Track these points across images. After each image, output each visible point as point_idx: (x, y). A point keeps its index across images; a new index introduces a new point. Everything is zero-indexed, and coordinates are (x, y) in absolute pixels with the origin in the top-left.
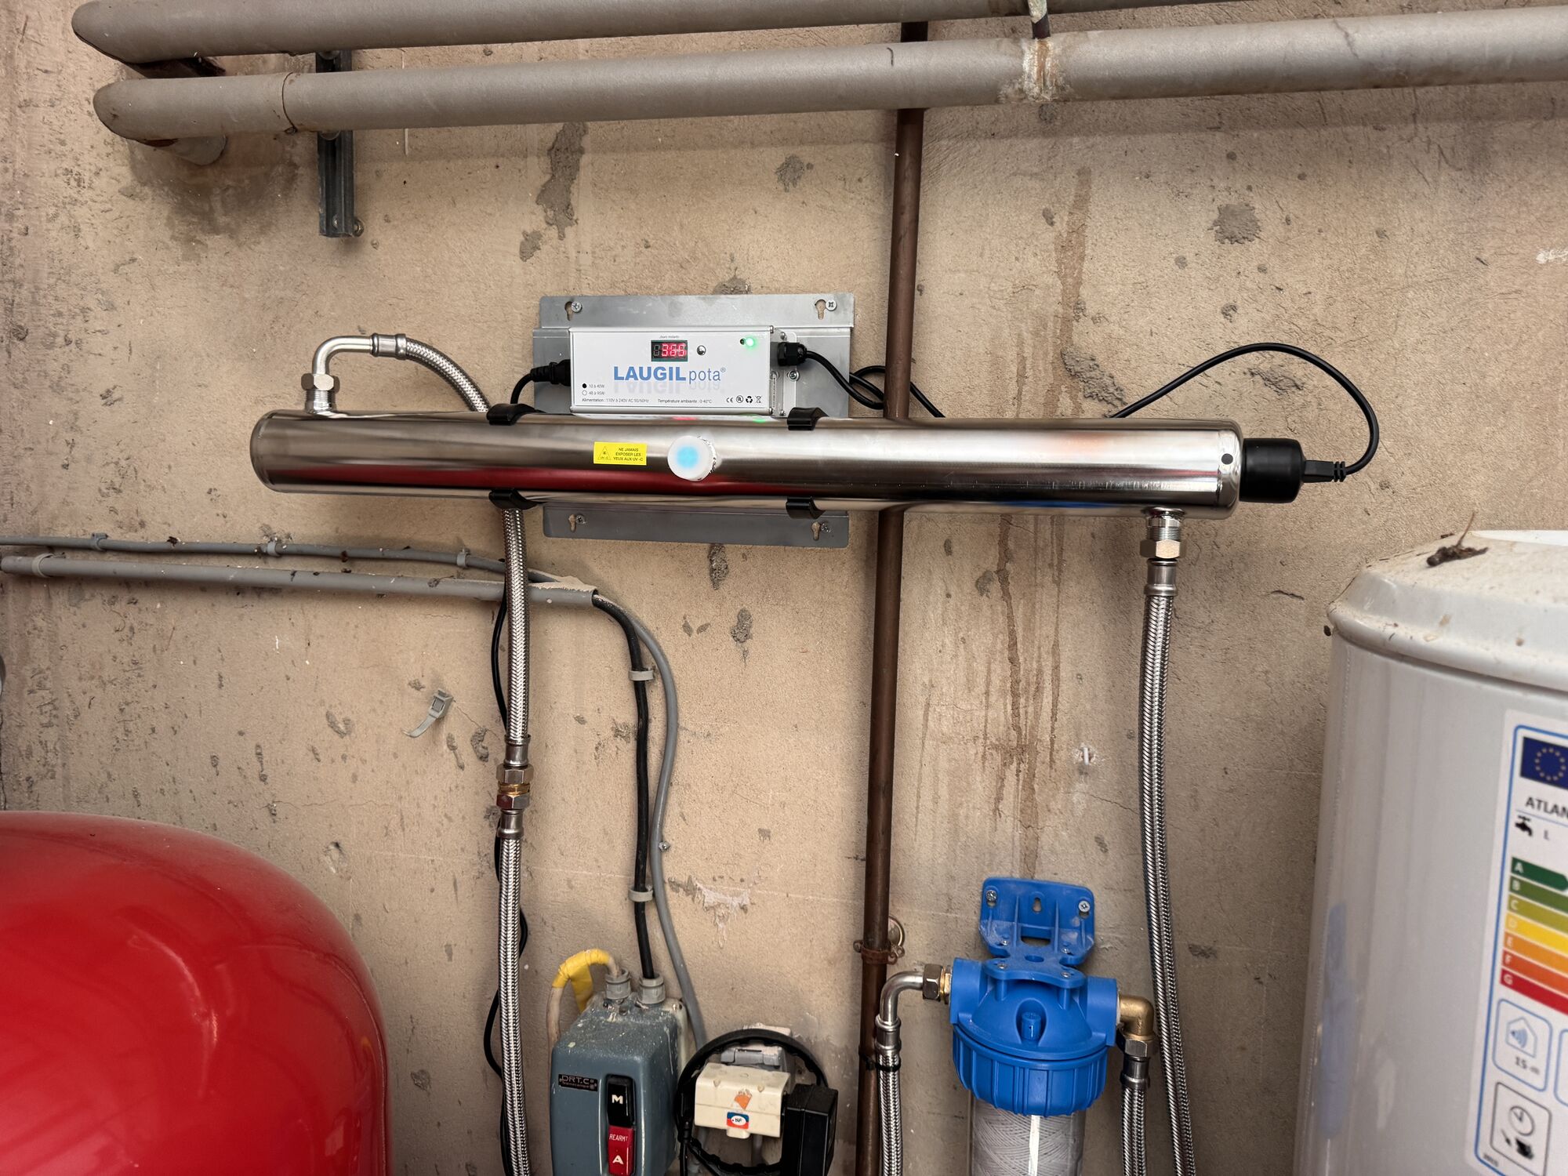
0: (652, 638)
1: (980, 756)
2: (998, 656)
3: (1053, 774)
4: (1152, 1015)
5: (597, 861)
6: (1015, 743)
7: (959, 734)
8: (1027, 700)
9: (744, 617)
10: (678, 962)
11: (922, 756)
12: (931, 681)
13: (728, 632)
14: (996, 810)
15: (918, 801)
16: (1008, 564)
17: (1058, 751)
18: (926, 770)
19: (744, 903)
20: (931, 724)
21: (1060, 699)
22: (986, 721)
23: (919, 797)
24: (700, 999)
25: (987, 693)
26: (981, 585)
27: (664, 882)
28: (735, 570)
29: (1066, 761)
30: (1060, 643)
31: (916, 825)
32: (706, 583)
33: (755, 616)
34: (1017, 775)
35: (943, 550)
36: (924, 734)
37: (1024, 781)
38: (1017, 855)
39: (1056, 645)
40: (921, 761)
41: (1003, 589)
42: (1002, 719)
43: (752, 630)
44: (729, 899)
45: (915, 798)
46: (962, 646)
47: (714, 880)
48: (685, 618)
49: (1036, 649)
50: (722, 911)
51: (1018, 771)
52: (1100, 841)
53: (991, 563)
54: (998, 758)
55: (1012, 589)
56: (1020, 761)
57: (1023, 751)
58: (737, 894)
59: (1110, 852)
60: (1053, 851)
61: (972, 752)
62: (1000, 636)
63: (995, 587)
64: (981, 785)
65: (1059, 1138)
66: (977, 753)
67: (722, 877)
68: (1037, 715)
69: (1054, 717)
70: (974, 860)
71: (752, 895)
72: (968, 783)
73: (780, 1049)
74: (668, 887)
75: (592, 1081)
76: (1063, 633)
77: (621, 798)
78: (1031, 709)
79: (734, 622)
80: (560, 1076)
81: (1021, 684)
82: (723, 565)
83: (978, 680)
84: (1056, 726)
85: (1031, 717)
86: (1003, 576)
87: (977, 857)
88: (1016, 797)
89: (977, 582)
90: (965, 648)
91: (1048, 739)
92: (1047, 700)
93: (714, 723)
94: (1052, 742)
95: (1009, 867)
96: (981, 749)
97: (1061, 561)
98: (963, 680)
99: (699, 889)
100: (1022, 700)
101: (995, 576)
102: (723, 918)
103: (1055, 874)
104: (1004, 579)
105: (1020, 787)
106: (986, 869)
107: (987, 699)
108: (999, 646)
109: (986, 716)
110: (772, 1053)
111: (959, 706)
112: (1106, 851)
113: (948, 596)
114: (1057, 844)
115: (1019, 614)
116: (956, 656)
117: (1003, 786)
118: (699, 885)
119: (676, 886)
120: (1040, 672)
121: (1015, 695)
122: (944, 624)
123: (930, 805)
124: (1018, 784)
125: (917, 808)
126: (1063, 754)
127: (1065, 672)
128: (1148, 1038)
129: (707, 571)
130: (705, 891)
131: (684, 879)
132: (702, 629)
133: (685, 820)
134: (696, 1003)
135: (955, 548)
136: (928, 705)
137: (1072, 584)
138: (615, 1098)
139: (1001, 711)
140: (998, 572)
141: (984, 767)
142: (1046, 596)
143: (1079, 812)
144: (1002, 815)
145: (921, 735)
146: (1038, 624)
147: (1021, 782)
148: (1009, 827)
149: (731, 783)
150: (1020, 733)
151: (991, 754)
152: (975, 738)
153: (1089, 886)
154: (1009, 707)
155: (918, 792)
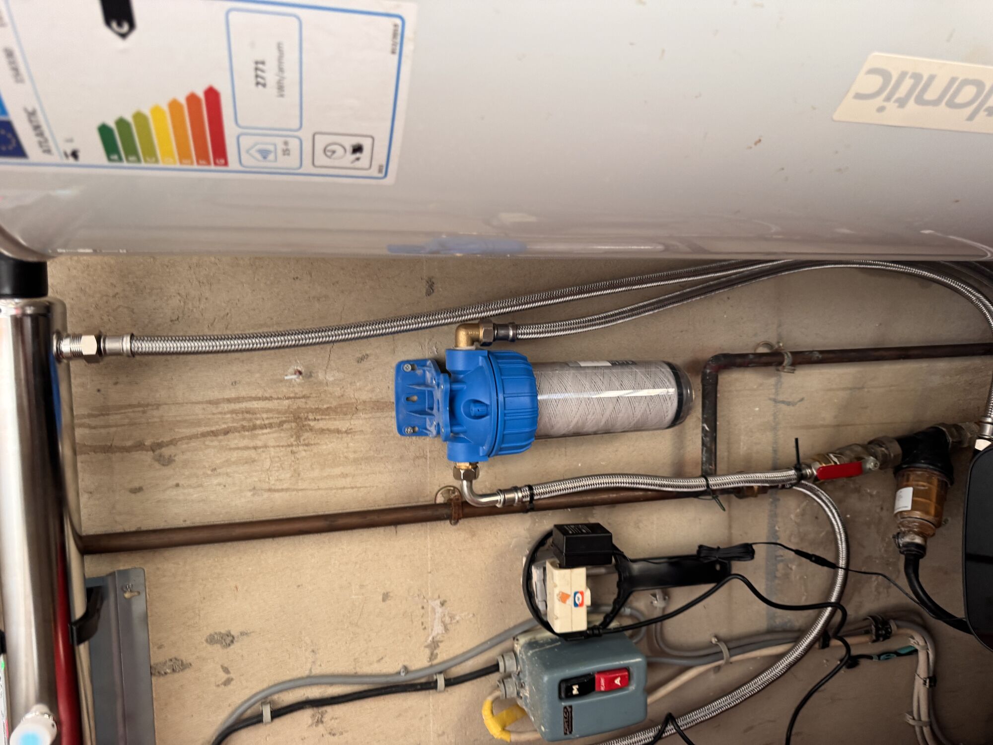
0: (236, 709)
1: (306, 448)
2: (224, 443)
3: (314, 395)
4: (465, 325)
5: (421, 718)
6: (293, 425)
7: (291, 465)
8: (257, 419)
9: (212, 640)
10: (486, 646)
11: (312, 490)
12: (250, 490)
13: (225, 651)
14: (346, 432)
15: (347, 488)
16: (146, 444)
17: (296, 394)
18: (322, 485)
19: (439, 604)
20: (285, 486)
21: (254, 395)
22: (278, 446)
23: (344, 488)
24: (512, 625)
25: (255, 448)
26: (167, 462)
27: (431, 666)
28: (173, 653)
29: (303, 388)
30: (208, 399)
31: (366, 487)
32: (188, 674)
33: (211, 631)
34: (318, 420)
35: (139, 494)
36: (294, 490)
37: (322, 415)
38: (378, 414)
39: (210, 402)
40: (316, 490)
41: (167, 445)
42: (275, 435)
43: (223, 631)
44: (438, 615)
45: (345, 490)
46: (219, 471)
47: (425, 628)
48: (218, 686)
49: (215, 417)
50: (447, 620)
51: (315, 419)
52: (361, 360)
53: (147, 457)
54: (306, 435)
55: (166, 439)
56: (307, 419)
57: (299, 417)
58: (433, 609)
59: (368, 352)
60: (372, 391)
61: (304, 454)
62: (207, 443)
63: (166, 451)
64: (328, 445)
65: (555, 381)
66: (305, 451)
67: (422, 624)
68: (268, 411)
69: (270, 399)
70: (386, 444)
71: (433, 599)
72: (329, 454)
73: (533, 567)
74: (435, 662)
75: (566, 710)
76: (200, 399)
77: (371, 709)
78: (265, 416)
79: (218, 647)
80: (566, 734)
81: (245, 424)
82: (169, 663)
83: (245, 456)
84: (276, 397)
85: (271, 415)
86: (156, 447)
87: (384, 442)
88: (335, 419)
89: (163, 465)
90: (220, 468)
91: (287, 401)
92: (255, 405)
93: (304, 648)
94: (288, 398)
95: (388, 419)
96: (301, 448)
97: (139, 405)
98: (246, 467)
99: (433, 638)
100: (258, 422)
101: (157, 452)
102: (452, 617)
103: (389, 388)
104: (160, 445)
105: (327, 417)
106: (392, 435)
107: (260, 448)
108: (216, 443)
109: (274, 447)
110: (536, 573)
111: (268, 467)
112: (367, 355)
113: (177, 485)
114: (366, 389)
115: (187, 431)
116: (227, 474)
117: (328, 430)
118: (430, 638)
119: (433, 656)
120: (233, 412)
121: (254, 428)
122: (201, 486)
123: (349, 480)
124: (325, 419)
125: (352, 488)
126: (297, 389)
127: (233, 394)
128: (481, 327)
129: (176, 675)
130: (434, 634)
131: (427, 652)
132: (226, 670)
133: (382, 658)
134: (515, 627)
135: (136, 485)
136: (270, 490)
137: (158, 395)
138: (575, 692)
139: (267, 437)
140: (153, 451)
141: (315, 444)
142: (170, 413)
143: (341, 375)
144: (350, 427)
145: (295, 493)
146: (194, 417)
147: (323, 417)
148: (358, 422)
149: (350, 628)
150: (284, 422)
151: (304, 440)
152: (292, 452)
153: (394, 365)
154: (265, 431)
155: (341, 488)
